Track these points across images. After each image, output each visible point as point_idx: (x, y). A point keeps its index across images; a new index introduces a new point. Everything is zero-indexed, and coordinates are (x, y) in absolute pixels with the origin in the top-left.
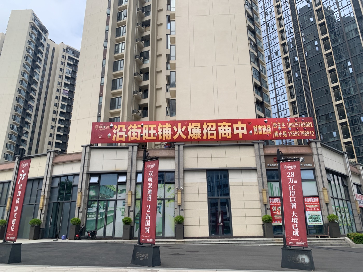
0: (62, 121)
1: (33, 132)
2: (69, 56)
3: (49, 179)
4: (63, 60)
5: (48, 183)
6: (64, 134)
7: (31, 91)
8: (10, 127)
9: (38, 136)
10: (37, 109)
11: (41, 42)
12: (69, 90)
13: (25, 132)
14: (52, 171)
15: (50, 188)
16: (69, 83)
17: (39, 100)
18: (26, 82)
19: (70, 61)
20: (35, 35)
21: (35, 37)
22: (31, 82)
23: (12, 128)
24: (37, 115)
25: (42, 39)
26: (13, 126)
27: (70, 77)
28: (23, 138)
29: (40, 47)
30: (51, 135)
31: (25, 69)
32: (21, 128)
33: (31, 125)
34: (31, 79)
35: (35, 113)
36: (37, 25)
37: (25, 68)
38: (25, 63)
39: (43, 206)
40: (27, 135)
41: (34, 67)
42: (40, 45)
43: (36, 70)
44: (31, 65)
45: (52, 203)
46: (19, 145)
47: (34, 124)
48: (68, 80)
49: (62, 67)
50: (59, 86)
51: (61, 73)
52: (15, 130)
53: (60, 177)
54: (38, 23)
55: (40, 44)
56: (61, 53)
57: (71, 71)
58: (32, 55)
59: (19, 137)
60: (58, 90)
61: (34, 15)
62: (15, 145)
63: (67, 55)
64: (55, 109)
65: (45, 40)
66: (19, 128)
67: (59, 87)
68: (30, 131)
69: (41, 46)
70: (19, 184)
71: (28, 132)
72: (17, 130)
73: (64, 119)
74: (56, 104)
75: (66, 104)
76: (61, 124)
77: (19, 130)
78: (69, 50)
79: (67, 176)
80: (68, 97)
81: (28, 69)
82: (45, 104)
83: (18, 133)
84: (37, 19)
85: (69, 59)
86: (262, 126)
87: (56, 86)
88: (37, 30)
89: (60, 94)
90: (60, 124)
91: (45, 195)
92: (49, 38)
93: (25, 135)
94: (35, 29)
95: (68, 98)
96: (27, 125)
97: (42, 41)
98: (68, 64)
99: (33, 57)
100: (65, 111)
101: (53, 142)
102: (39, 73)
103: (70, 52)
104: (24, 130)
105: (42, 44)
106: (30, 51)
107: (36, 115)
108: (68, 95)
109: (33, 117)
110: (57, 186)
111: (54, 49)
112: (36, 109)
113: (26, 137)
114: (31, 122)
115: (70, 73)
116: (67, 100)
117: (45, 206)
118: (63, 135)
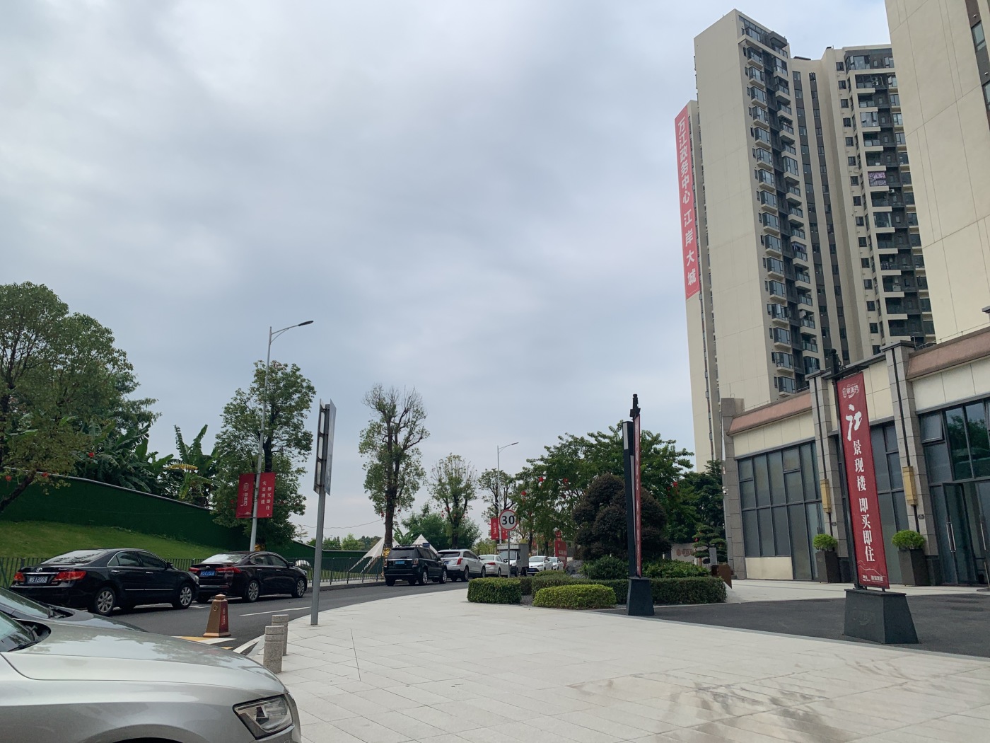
0: (891, 260)
1: (823, 309)
2: (857, 77)
3: (911, 423)
4: (845, 94)
5: (909, 432)
6: (905, 294)
7: (790, 209)
8: (769, 312)
9: (839, 316)
10: (816, 248)
11: (777, 77)
12: (884, 168)
13: (804, 314)
14: (912, 398)
15: (921, 446)
16: (881, 148)
17: (813, 225)
18: (772, 190)
19: (865, 87)
20: (760, 68)
21: (761, 72)
22: (784, 184)
23: (773, 313)
24: (821, 265)
25: (778, 68)
26: (774, 308)
27: (879, 129)
28: (805, 329)
29: (779, 89)
30: (871, 306)
31: (760, 162)
32: (793, 306)
33: (814, 294)
34: (780, 180)
35: (814, 261)
36: (755, 41)
37: (759, 158)
38: (756, 148)
39: (915, 495)
40: (812, 319)
41: (779, 145)
42: (776, 85)
43: (785, 153)
44: (770, 146)
45: (940, 486)
46: (800, 349)
47: (821, 289)
48: (875, 141)
49: (847, 113)
50: (855, 168)
51: (849, 132)
52: (780, 315)
53: (942, 411)
54: (758, 33)
55: (776, 81)
56: (834, 77)
57: (874, 114)
58: (766, 120)
59: (795, 329)
60: (854, 181)
61: (744, 19)
62: (791, 353)
63: (852, 74)
64: (862, 232)
65: (784, 65)
66: (788, 309)
67: (854, 171)
68: (815, 309)
69: (781, 88)
70: (852, 442)
71: (812, 313)
72: (786, 316)
73: (895, 251)
74: (861, 218)
75: (889, 209)
76: (890, 269)
77: (790, 313)
78: (852, 58)
79: (963, 405)
80: (888, 187)
81: (768, 159)
82: (831, 230)
83: (790, 322)
84: (751, 26)
85: (861, 82)
87: (846, 172)
88: (761, 51)
89: (863, 187)
90: (886, 269)
91: (912, 467)
92: (792, 57)
93: (806, 322)
94: (755, 53)
95: (888, 190)
96: (804, 296)
97: (779, 72)
98: (862, 98)
99: (770, 123)
100: (892, 230)
101: (881, 323)
102: (793, 155)
103: (856, 63)
104: (801, 310)
105: (781, 80)
106: (760, 112)
107: (818, 265)
108: (885, 182)
109: (812, 272)
110: (939, 437)
111: (812, 77)
112: (814, 250)
113: (809, 326)
114: (812, 286)
115: (873, 121)
116: (887, 197)
117: (921, 496)
118: (903, 296)
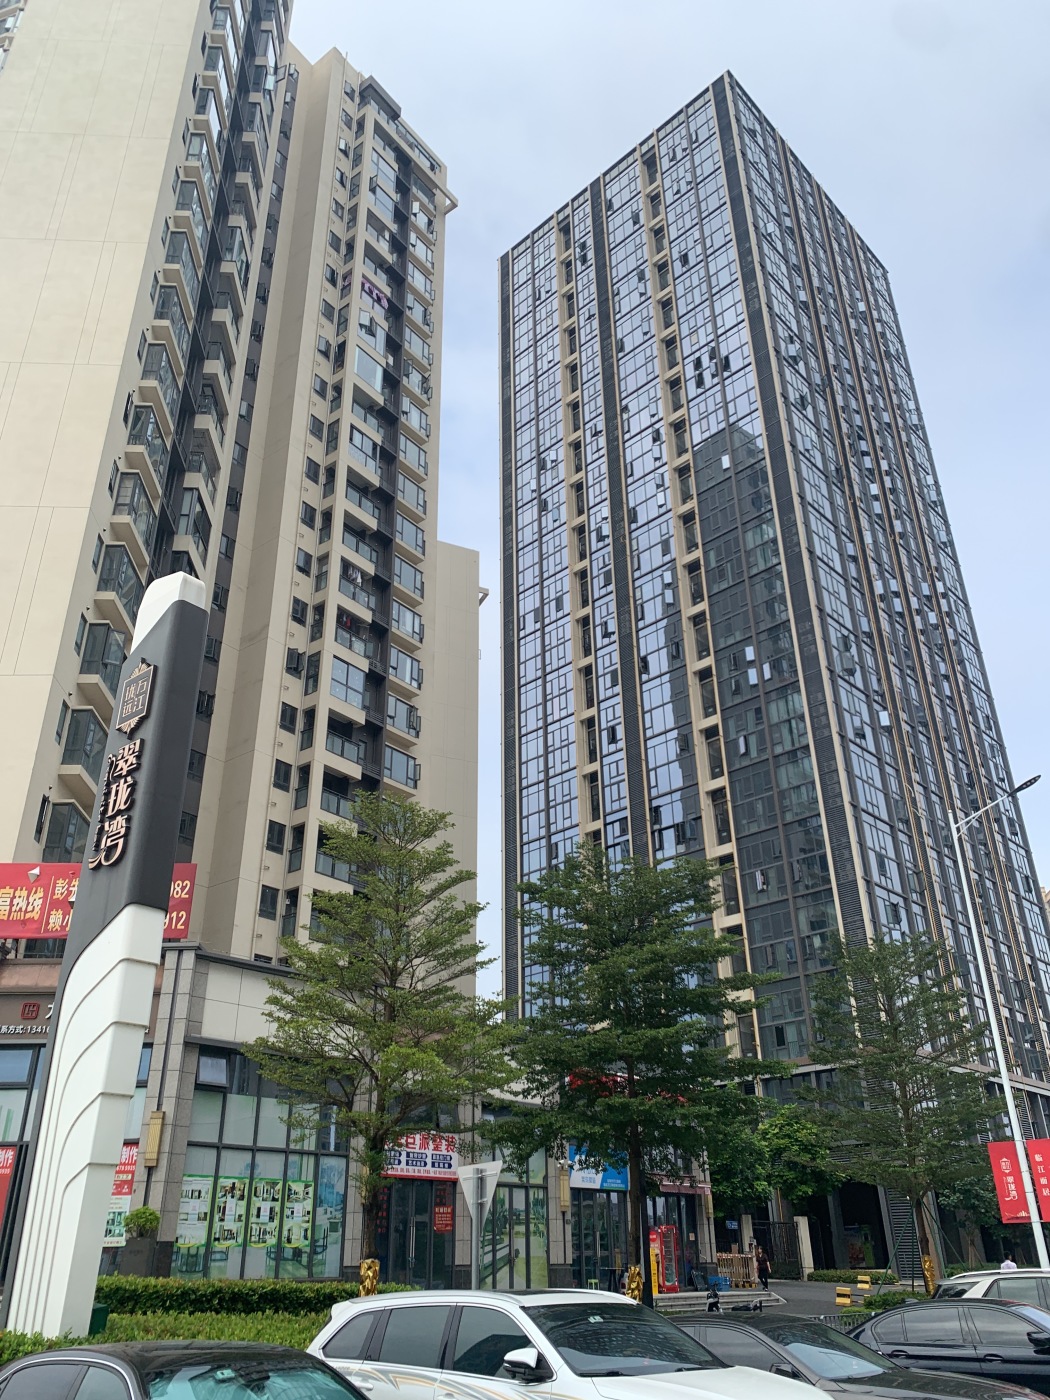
86: (16, 890)
